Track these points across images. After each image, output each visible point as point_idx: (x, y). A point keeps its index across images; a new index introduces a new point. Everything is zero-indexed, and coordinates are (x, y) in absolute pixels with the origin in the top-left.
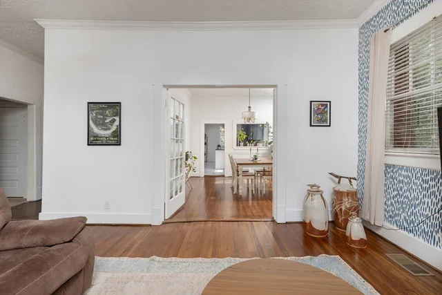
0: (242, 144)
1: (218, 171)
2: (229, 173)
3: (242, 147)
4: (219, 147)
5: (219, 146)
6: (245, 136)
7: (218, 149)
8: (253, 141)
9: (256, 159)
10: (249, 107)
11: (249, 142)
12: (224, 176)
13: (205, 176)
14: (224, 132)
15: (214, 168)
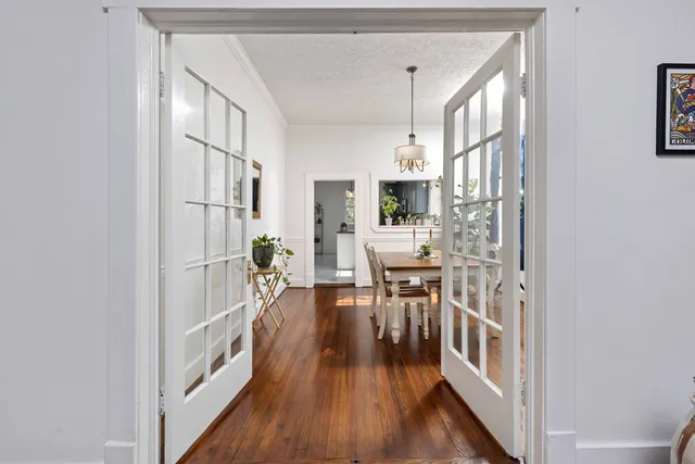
0: (389, 220)
1: (343, 275)
2: (364, 278)
3: (389, 227)
4: (346, 228)
5: (344, 225)
6: (395, 206)
7: (342, 232)
8: (412, 215)
9: (427, 254)
10: (412, 136)
11: (404, 217)
12: (353, 285)
13: (317, 286)
14: (353, 199)
15: (335, 267)
